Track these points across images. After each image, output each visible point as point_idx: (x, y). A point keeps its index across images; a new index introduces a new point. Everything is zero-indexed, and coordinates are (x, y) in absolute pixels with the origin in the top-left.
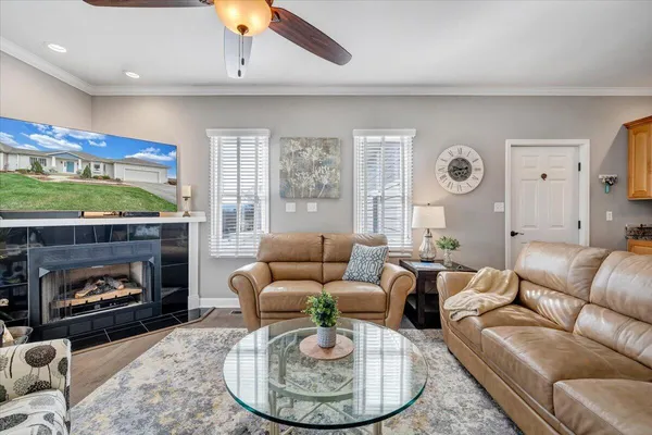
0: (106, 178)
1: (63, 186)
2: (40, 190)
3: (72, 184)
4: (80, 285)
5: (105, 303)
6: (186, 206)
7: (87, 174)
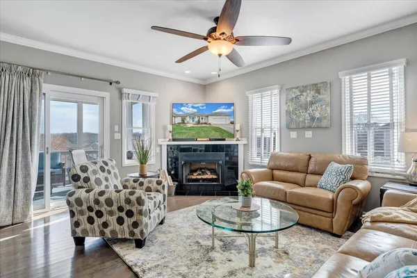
0: (205, 123)
1: (191, 129)
2: (183, 131)
3: (193, 127)
4: (196, 171)
5: (204, 180)
6: (238, 135)
7: (199, 122)
